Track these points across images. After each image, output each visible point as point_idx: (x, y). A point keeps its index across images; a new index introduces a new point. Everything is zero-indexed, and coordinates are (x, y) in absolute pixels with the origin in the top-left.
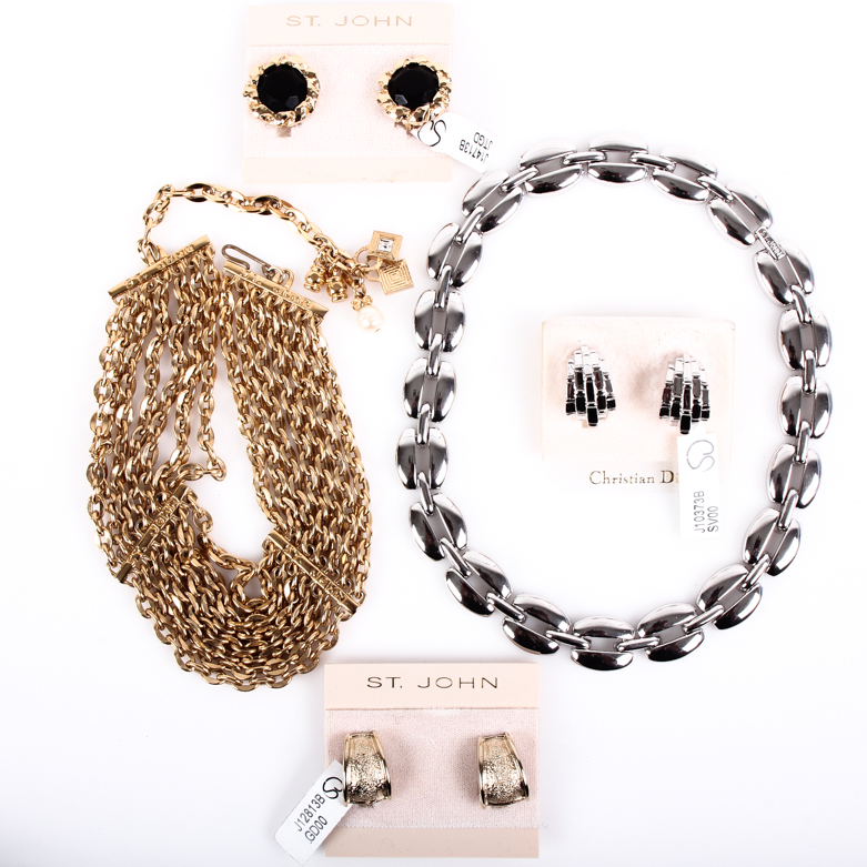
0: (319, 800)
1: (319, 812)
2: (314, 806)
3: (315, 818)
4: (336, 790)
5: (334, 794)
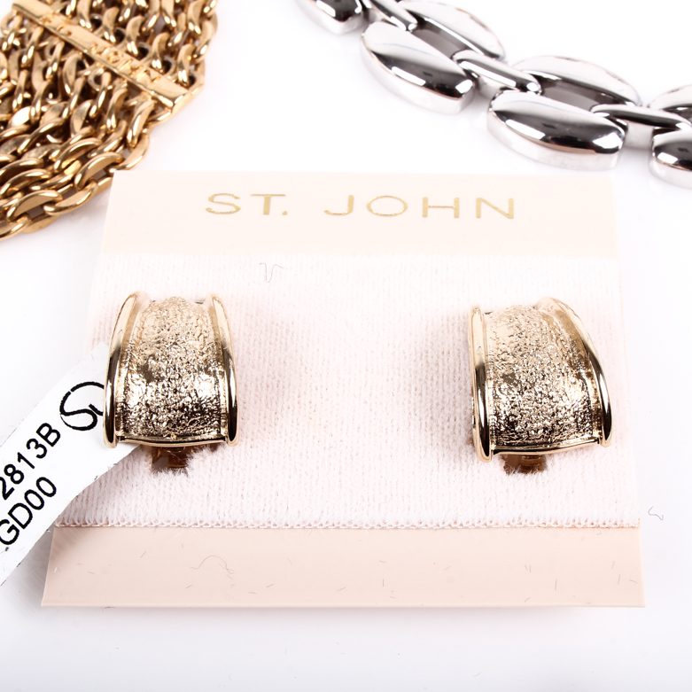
0: (46, 437)
1: (43, 468)
2: (31, 454)
3: (30, 483)
4: (93, 411)
5: (86, 419)
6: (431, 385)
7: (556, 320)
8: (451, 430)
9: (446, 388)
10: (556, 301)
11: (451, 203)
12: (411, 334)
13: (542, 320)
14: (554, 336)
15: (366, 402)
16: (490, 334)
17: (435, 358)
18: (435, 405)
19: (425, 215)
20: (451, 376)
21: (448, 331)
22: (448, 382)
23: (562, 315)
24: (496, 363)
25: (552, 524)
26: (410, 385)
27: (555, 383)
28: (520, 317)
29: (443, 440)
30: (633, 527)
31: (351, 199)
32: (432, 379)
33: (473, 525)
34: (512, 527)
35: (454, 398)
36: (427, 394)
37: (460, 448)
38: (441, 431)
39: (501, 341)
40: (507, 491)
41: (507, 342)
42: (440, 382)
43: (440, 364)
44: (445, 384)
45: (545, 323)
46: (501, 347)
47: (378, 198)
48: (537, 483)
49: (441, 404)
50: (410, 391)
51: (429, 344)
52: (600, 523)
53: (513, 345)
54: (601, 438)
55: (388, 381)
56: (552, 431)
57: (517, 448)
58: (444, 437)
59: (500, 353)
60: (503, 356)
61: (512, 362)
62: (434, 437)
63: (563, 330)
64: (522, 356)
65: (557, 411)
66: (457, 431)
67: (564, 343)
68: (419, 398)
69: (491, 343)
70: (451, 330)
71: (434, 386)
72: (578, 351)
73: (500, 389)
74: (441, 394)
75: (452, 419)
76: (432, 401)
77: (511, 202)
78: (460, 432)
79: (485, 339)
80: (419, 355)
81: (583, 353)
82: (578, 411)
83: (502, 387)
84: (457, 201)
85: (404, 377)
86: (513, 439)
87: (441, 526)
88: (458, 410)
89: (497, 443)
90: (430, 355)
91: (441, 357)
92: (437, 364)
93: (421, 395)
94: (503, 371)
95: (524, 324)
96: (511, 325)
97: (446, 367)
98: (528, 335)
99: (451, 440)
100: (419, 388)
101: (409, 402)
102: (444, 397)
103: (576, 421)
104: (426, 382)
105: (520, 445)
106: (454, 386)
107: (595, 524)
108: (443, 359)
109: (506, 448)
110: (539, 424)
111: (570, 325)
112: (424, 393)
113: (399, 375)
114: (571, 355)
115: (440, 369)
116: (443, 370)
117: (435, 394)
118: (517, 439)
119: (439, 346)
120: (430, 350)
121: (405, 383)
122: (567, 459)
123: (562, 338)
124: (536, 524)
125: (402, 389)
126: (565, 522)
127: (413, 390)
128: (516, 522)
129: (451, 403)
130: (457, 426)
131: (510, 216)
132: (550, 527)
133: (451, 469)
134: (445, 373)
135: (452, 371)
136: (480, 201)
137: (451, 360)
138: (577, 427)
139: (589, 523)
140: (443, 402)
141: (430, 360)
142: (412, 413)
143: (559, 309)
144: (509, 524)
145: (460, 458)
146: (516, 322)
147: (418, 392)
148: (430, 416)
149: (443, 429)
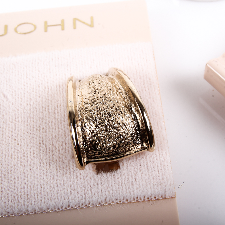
6: (52, 125)
7: (117, 81)
8: (64, 150)
9: (60, 126)
10: (117, 69)
11: (60, 23)
12: (39, 97)
13: (108, 82)
14: (115, 90)
15: (15, 140)
16: (78, 93)
17: (53, 109)
18: (54, 137)
19: (46, 31)
20: (63, 119)
21: (60, 93)
22: (61, 123)
23: (119, 77)
24: (82, 110)
25: (124, 201)
26: (40, 127)
27: (117, 119)
28: (95, 81)
29: (60, 157)
30: (172, 198)
31: (6, 27)
32: (52, 122)
33: (79, 206)
34: (101, 205)
35: (65, 131)
36: (49, 131)
37: (69, 161)
38: (58, 152)
39: (84, 97)
40: (97, 184)
41: (87, 97)
42: (57, 123)
43: (56, 112)
44: (59, 124)
45: (110, 83)
46: (85, 100)
47: (20, 25)
48: (114, 177)
49: (57, 136)
50: (40, 130)
51: (50, 102)
52: (153, 197)
53: (91, 99)
54: (148, 147)
55: (27, 126)
56: (119, 147)
57: (99, 159)
58: (60, 155)
59: (84, 104)
60: (85, 106)
61: (91, 108)
62: (54, 156)
63: (121, 86)
64: (96, 104)
65: (120, 135)
66: (67, 151)
67: (121, 94)
68: (45, 134)
69: (78, 99)
70: (61, 93)
71: (53, 126)
72: (130, 98)
73: (85, 126)
74: (57, 130)
75: (64, 144)
76: (52, 135)
77: (92, 18)
78: (68, 151)
79: (75, 97)
80: (44, 109)
81: (132, 99)
82: (133, 134)
83: (86, 124)
84: (63, 21)
85: (36, 123)
86: (96, 155)
87: (61, 209)
88: (67, 139)
89: (88, 157)
90: (50, 108)
91: (57, 108)
92: (55, 113)
93: (46, 132)
94: (86, 115)
95: (97, 85)
96: (90, 86)
97: (59, 114)
98: (99, 92)
99: (64, 157)
100: (45, 128)
101: (40, 137)
102: (59, 132)
103: (132, 139)
104: (48, 124)
105: (101, 157)
106: (64, 125)
107: (150, 198)
108: (58, 110)
109: (93, 160)
110: (110, 144)
111: (124, 83)
112: (48, 131)
113: (34, 122)
114: (126, 100)
115: (56, 115)
116: (58, 116)
117: (54, 130)
118: (99, 154)
119: (55, 102)
120: (50, 105)
121: (36, 126)
122: (130, 161)
123: (120, 91)
124: (115, 202)
125: (35, 129)
126: (132, 199)
127: (41, 130)
128: (104, 203)
129: (63, 135)
130: (67, 148)
131: (91, 26)
132: (123, 203)
133: (65, 174)
134: (59, 117)
135: (63, 115)
136: (75, 20)
137: (62, 110)
138: (134, 142)
139: (146, 198)
140: (59, 135)
141: (50, 111)
142: (41, 143)
143: (117, 74)
144: (100, 204)
145: (70, 167)
146: (93, 85)
147: (44, 130)
148: (51, 144)
149: (59, 151)
